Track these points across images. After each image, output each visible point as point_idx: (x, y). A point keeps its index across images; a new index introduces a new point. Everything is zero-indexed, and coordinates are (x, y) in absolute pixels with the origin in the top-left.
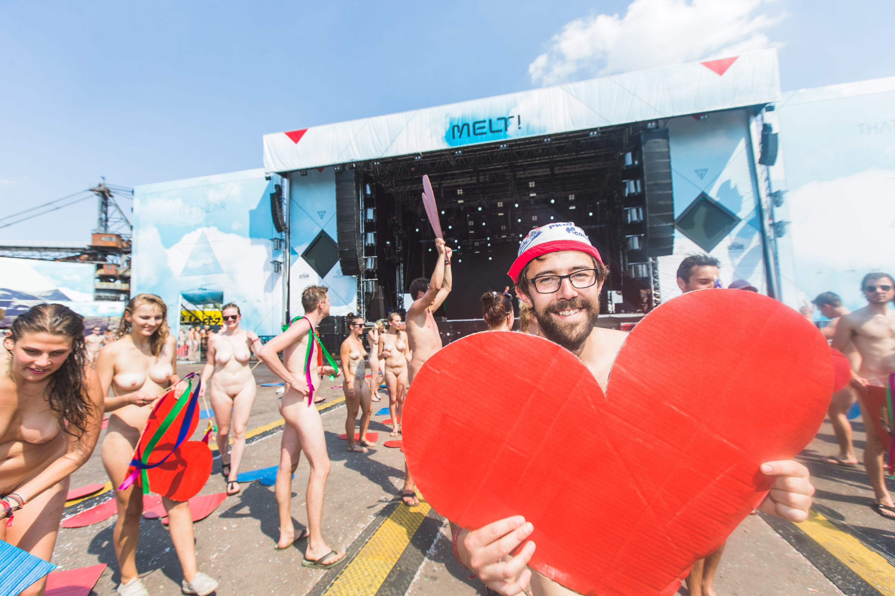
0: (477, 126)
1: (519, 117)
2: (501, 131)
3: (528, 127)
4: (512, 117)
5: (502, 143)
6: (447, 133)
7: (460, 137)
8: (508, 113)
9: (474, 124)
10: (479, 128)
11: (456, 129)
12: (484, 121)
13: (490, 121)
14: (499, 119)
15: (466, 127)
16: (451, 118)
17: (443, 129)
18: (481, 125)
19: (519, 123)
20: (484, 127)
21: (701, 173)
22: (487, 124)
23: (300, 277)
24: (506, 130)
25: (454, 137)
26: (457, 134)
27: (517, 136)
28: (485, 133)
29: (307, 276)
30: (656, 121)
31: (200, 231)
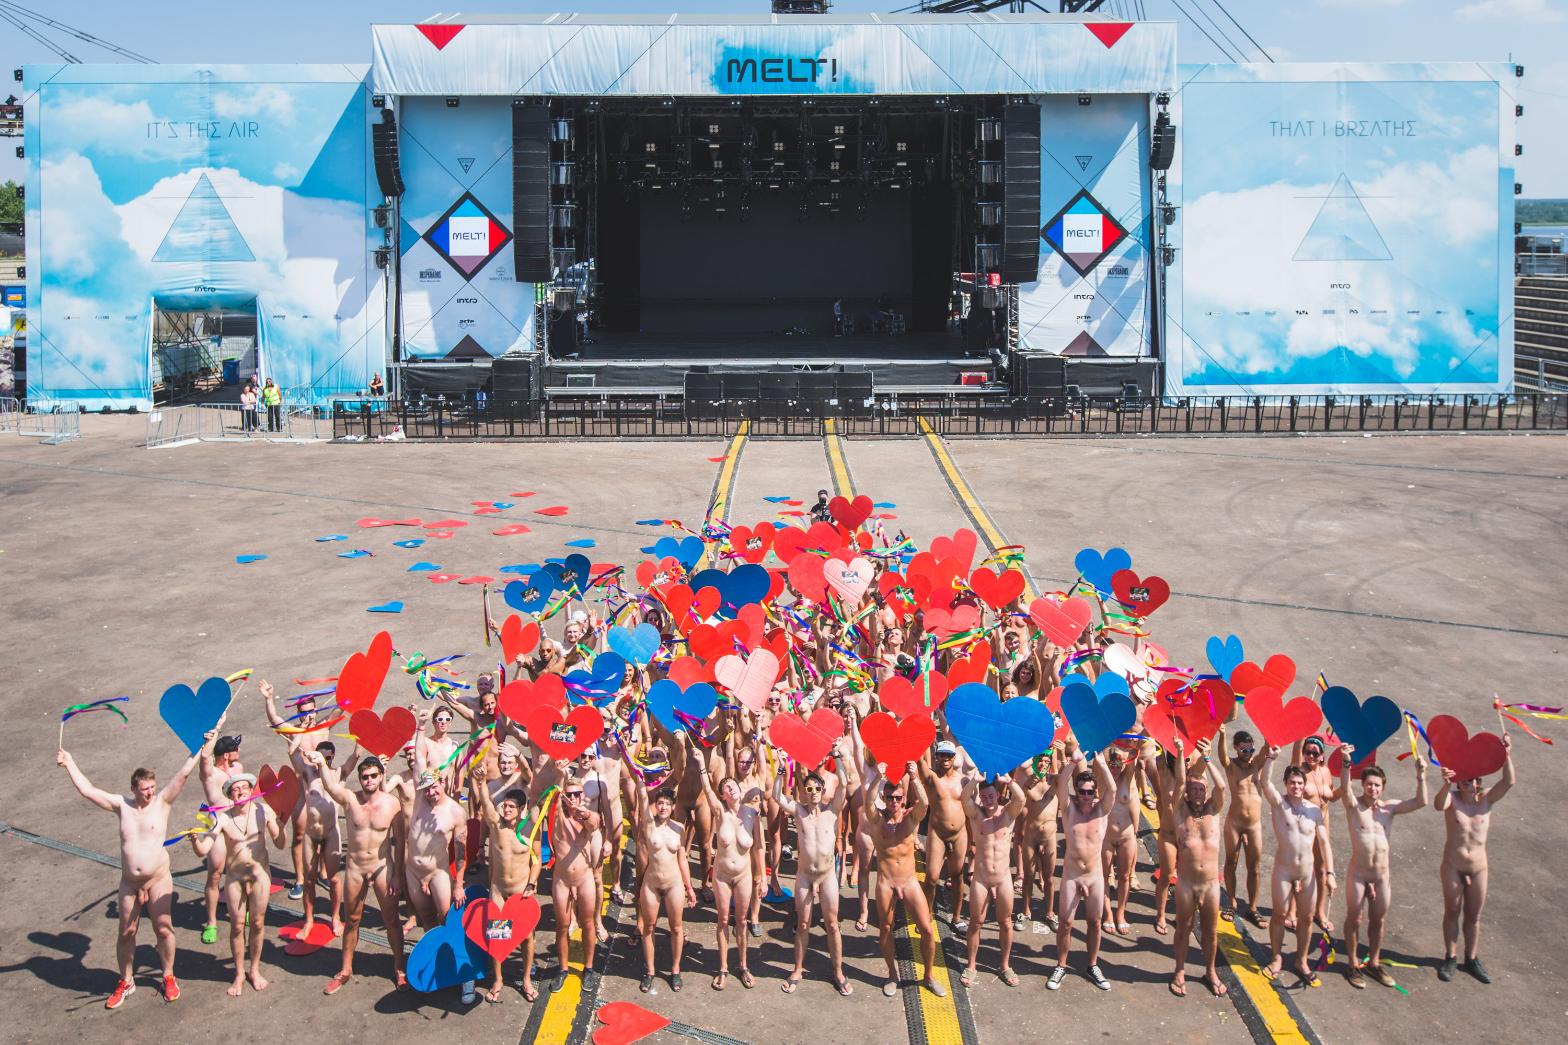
0: (769, 66)
1: (834, 61)
2: (805, 80)
3: (847, 80)
4: (825, 61)
5: (807, 98)
6: (720, 70)
7: (740, 80)
8: (817, 54)
9: (765, 62)
10: (771, 71)
11: (734, 66)
12: (780, 61)
13: (790, 61)
14: (803, 61)
15: (750, 66)
16: (725, 48)
17: (710, 64)
18: (775, 66)
19: (834, 72)
20: (779, 70)
21: (1084, 162)
22: (784, 66)
23: (422, 275)
24: (814, 80)
25: (730, 80)
26: (735, 75)
27: (831, 91)
28: (781, 80)
29: (437, 275)
30: (1025, 97)
31: (196, 172)
